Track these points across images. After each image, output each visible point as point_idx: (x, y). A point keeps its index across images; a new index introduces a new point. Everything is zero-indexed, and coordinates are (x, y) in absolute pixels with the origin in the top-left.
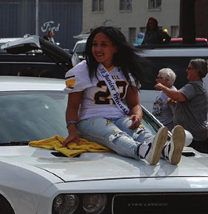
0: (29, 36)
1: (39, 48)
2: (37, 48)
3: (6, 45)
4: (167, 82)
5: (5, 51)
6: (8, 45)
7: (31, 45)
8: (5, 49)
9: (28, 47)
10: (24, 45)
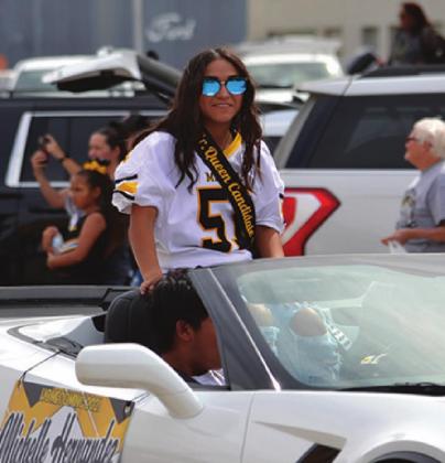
1: (136, 79)
2: (131, 79)
3: (56, 73)
4: (427, 150)
6: (60, 74)
7: (117, 73)
8: (53, 83)
9: (108, 78)
10: (98, 74)
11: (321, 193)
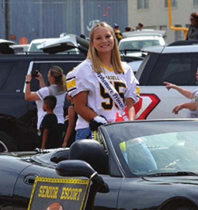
0: (65, 35)
1: (76, 47)
3: (43, 44)
5: (42, 51)
8: (41, 49)
10: (60, 45)
11: (153, 96)
